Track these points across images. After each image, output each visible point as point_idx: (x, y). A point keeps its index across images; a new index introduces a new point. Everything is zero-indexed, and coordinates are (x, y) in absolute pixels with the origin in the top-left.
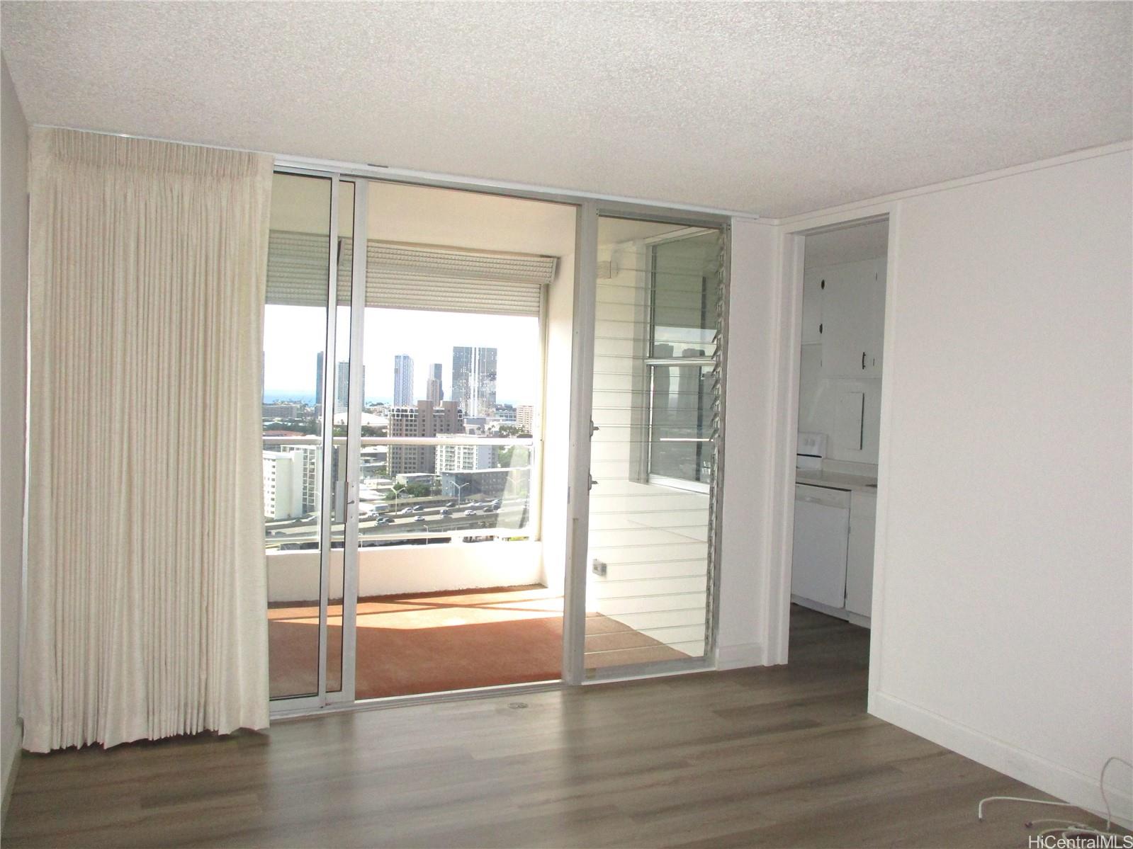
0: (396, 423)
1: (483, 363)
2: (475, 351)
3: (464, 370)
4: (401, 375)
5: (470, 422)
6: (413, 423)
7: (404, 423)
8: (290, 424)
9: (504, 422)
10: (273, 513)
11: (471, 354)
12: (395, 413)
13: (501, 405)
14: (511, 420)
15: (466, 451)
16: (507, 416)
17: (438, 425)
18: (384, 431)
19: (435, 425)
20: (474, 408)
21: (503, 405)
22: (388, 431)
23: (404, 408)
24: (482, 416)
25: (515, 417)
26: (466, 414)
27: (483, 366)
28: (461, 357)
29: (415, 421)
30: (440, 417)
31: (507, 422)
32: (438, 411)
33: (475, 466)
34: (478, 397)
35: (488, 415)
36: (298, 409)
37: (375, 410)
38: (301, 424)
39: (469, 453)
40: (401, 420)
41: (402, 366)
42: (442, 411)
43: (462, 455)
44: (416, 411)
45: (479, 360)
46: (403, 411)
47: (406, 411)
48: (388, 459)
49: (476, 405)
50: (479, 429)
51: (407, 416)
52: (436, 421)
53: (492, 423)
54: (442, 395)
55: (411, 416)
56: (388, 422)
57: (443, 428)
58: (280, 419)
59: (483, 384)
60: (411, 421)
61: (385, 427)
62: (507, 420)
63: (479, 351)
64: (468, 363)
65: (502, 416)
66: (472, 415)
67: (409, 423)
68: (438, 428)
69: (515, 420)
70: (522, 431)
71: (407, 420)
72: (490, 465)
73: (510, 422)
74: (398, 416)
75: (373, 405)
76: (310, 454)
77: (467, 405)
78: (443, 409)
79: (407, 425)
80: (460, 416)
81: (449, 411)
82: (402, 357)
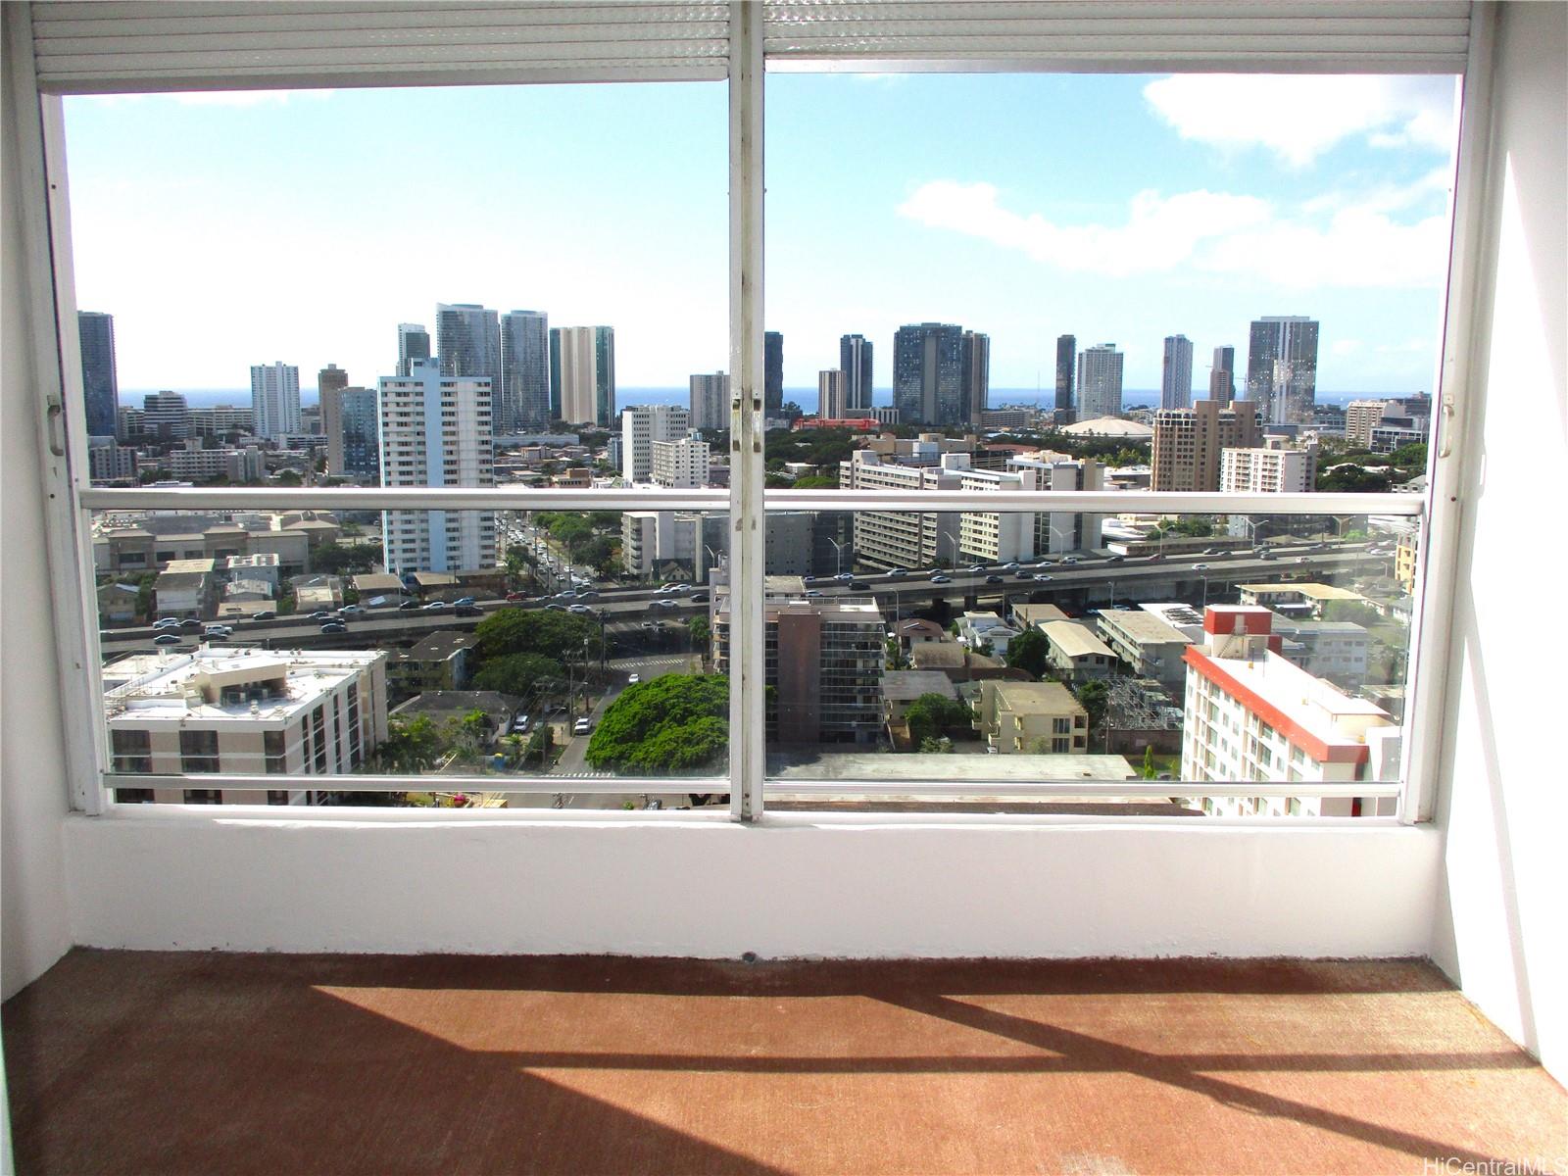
0: (1164, 433)
1: (1297, 344)
2: (1285, 327)
3: (1265, 357)
4: (1174, 366)
5: (1274, 431)
6: (1189, 433)
7: (1177, 433)
8: (1020, 436)
9: (1326, 432)
10: (995, 553)
11: (1278, 331)
12: (1163, 419)
13: (1322, 406)
14: (1338, 428)
15: (1266, 473)
16: (1331, 423)
17: (1225, 436)
18: (1148, 444)
19: (1221, 436)
20: (1281, 411)
21: (1325, 406)
22: (1153, 445)
23: (1176, 412)
24: (1292, 422)
25: (1344, 423)
26: (1268, 420)
27: (1296, 350)
28: (1264, 335)
29: (1192, 430)
30: (1229, 424)
31: (1331, 431)
32: (1225, 416)
33: (1278, 488)
34: (1287, 395)
35: (1302, 421)
36: (1031, 416)
37: (1136, 415)
38: (1035, 436)
39: (1270, 477)
40: (1172, 429)
41: (1175, 353)
42: (1231, 416)
43: (1260, 480)
44: (1194, 416)
45: (1290, 341)
46: (1174, 416)
47: (1179, 416)
48: (1151, 485)
49: (1284, 406)
50: (1288, 441)
51: (1180, 423)
52: (1222, 430)
53: (1306, 433)
54: (1232, 395)
55: (1187, 423)
56: (1154, 432)
57: (1232, 440)
58: (1008, 429)
59: (1295, 376)
60: (1187, 430)
61: (1149, 439)
62: (1331, 428)
63: (1291, 327)
64: (1273, 344)
65: (1324, 423)
66: (1276, 420)
67: (1183, 433)
68: (1224, 440)
69: (1343, 429)
70: (1355, 444)
71: (1180, 430)
72: (1303, 487)
73: (1335, 431)
74: (1167, 423)
75: (1133, 409)
76: (1045, 474)
77: (1269, 407)
78: (1234, 413)
79: (1180, 437)
80: (1259, 423)
81: (1242, 415)
82: (1175, 341)
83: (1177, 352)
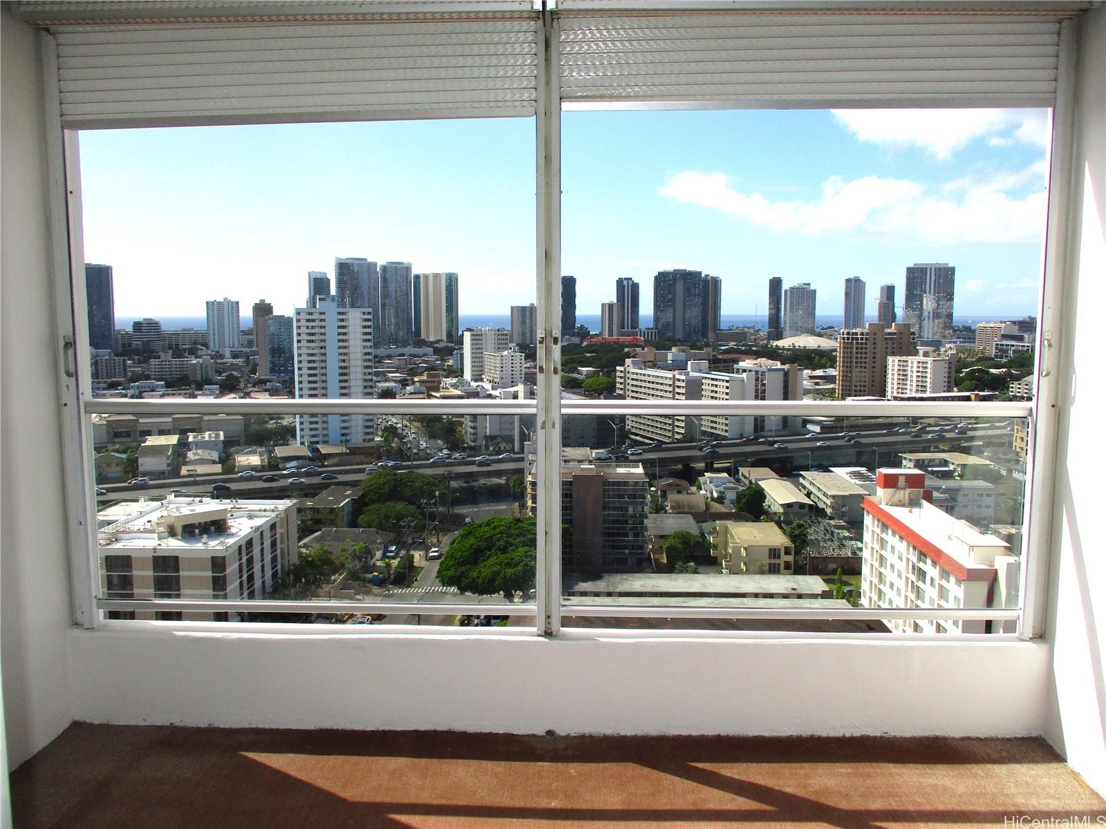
0: (846, 346)
1: (939, 283)
2: (931, 271)
3: (917, 292)
4: (852, 299)
5: (924, 344)
6: (864, 346)
7: (855, 346)
8: (743, 348)
9: (962, 344)
10: (726, 431)
11: (926, 275)
12: (845, 336)
13: (959, 327)
14: (970, 342)
15: (919, 374)
16: (964, 338)
17: (889, 348)
18: (834, 354)
19: (887, 348)
20: (930, 330)
21: (961, 327)
22: (838, 354)
23: (854, 331)
24: (937, 337)
25: (974, 338)
26: (920, 336)
27: (939, 286)
28: (916, 277)
29: (866, 344)
30: (892, 339)
31: (964, 344)
32: (889, 334)
33: (928, 389)
34: (933, 318)
35: (944, 337)
36: (752, 334)
37: (826, 334)
38: (754, 348)
39: (922, 377)
40: (851, 343)
41: (853, 289)
42: (894, 334)
43: (915, 379)
44: (867, 334)
45: (935, 280)
46: (853, 334)
47: (856, 334)
48: (837, 382)
49: (931, 327)
50: (934, 351)
51: (857, 339)
52: (887, 343)
53: (948, 346)
54: (894, 317)
55: (862, 339)
56: (839, 345)
57: (895, 350)
58: (735, 344)
59: (939, 305)
60: (862, 344)
61: (835, 350)
62: (965, 342)
63: (935, 271)
64: (923, 282)
65: (960, 338)
66: (926, 337)
67: (859, 346)
68: (889, 351)
69: (974, 342)
70: (983, 353)
71: (857, 344)
72: (945, 389)
73: (968, 344)
74: (848, 339)
75: (823, 329)
76: (762, 375)
77: (921, 328)
78: (896, 331)
79: (857, 348)
80: (914, 339)
81: (901, 333)
82: (853, 281)
83: (854, 289)
